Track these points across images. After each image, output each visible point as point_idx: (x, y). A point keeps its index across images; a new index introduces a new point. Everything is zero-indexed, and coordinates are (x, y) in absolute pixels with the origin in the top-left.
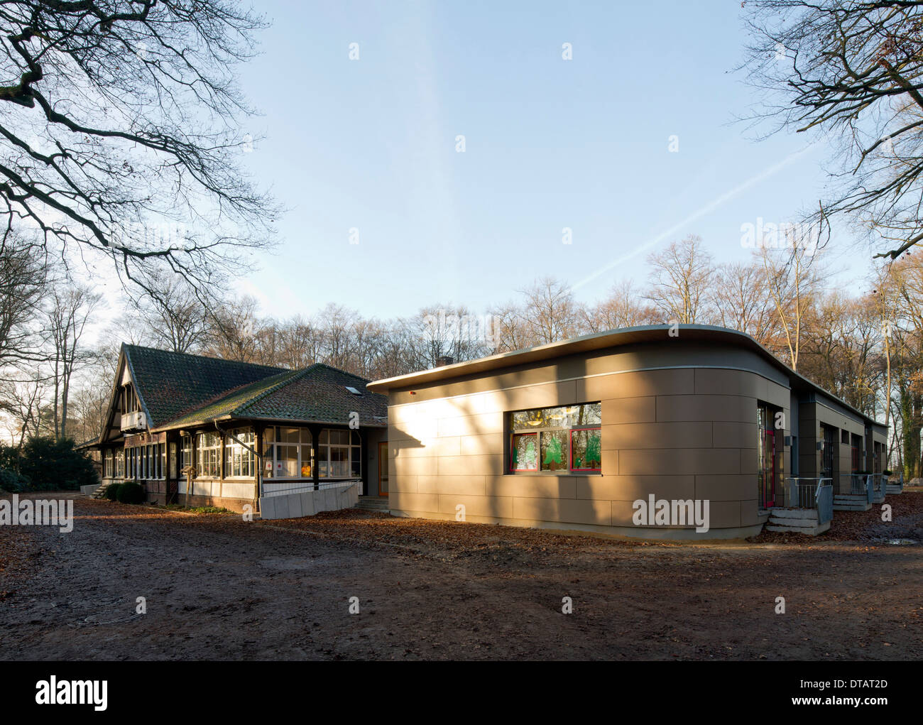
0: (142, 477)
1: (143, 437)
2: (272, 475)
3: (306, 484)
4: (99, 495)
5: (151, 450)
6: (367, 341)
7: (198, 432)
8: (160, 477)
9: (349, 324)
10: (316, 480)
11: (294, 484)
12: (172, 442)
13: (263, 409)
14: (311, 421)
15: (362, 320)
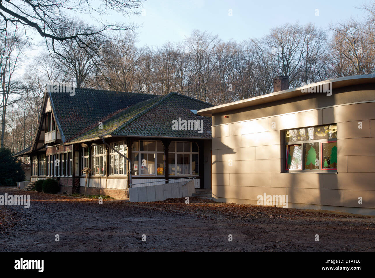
0: (57, 175)
1: (58, 148)
2: (138, 174)
3: (160, 180)
4: (30, 188)
5: (63, 156)
6: (226, 61)
7: (93, 145)
8: (69, 175)
9: (210, 47)
10: (167, 177)
11: (152, 179)
12: (77, 151)
13: (132, 130)
14: (162, 137)
15: (222, 42)
